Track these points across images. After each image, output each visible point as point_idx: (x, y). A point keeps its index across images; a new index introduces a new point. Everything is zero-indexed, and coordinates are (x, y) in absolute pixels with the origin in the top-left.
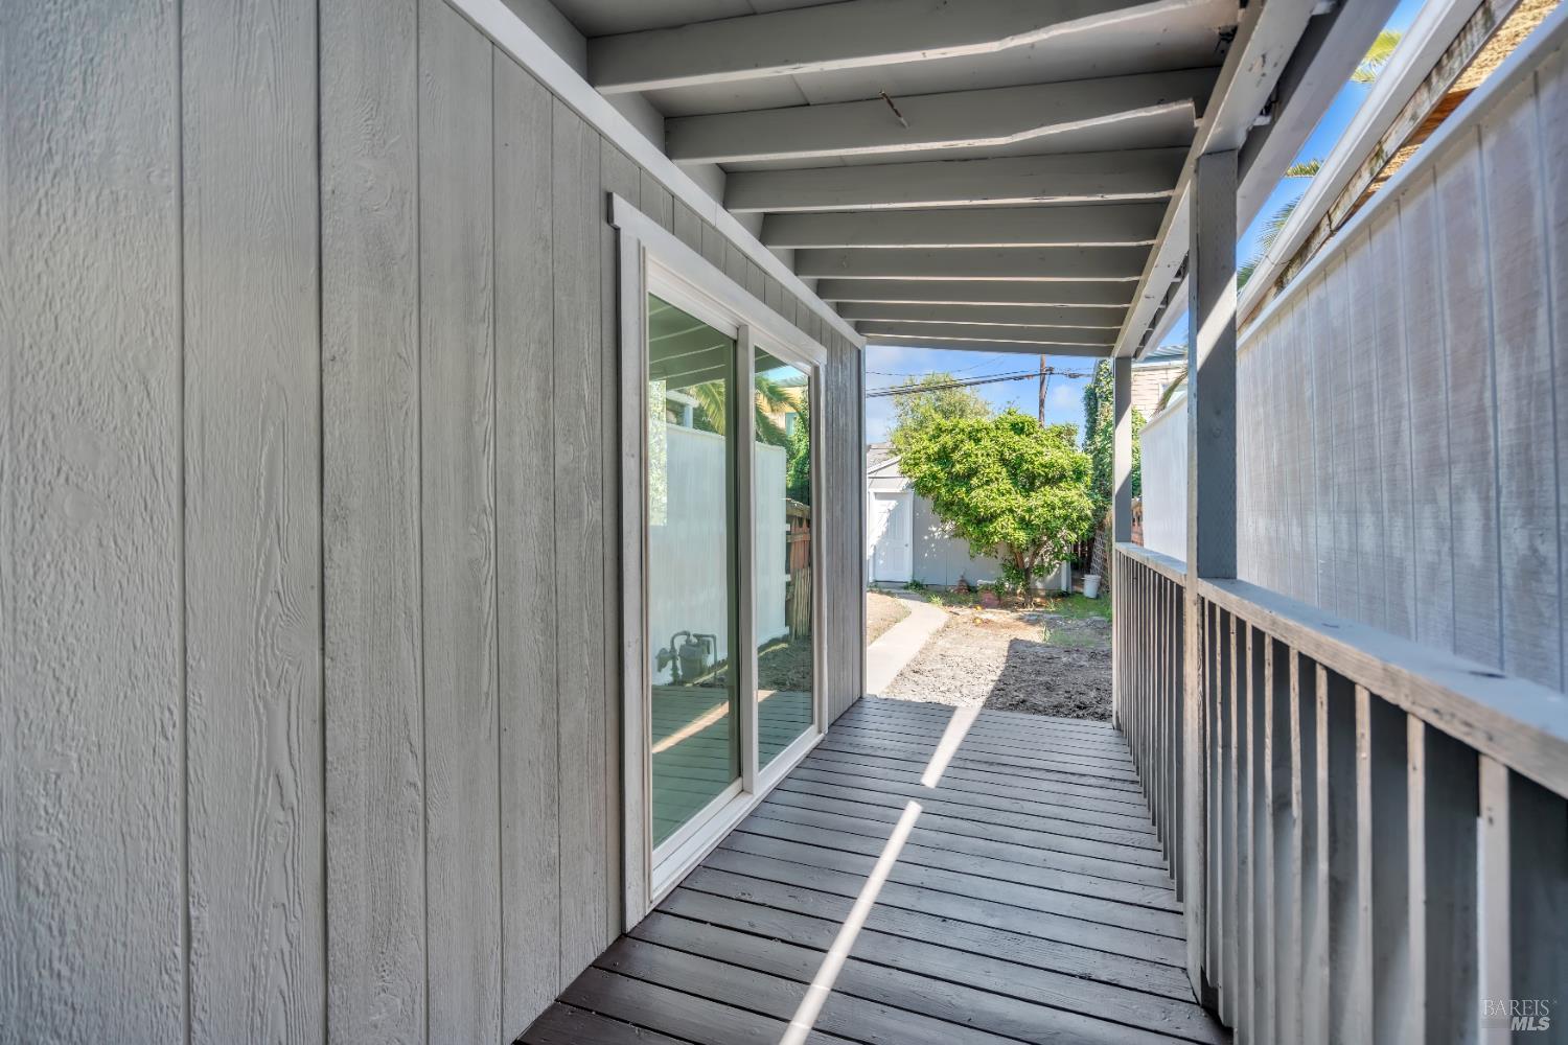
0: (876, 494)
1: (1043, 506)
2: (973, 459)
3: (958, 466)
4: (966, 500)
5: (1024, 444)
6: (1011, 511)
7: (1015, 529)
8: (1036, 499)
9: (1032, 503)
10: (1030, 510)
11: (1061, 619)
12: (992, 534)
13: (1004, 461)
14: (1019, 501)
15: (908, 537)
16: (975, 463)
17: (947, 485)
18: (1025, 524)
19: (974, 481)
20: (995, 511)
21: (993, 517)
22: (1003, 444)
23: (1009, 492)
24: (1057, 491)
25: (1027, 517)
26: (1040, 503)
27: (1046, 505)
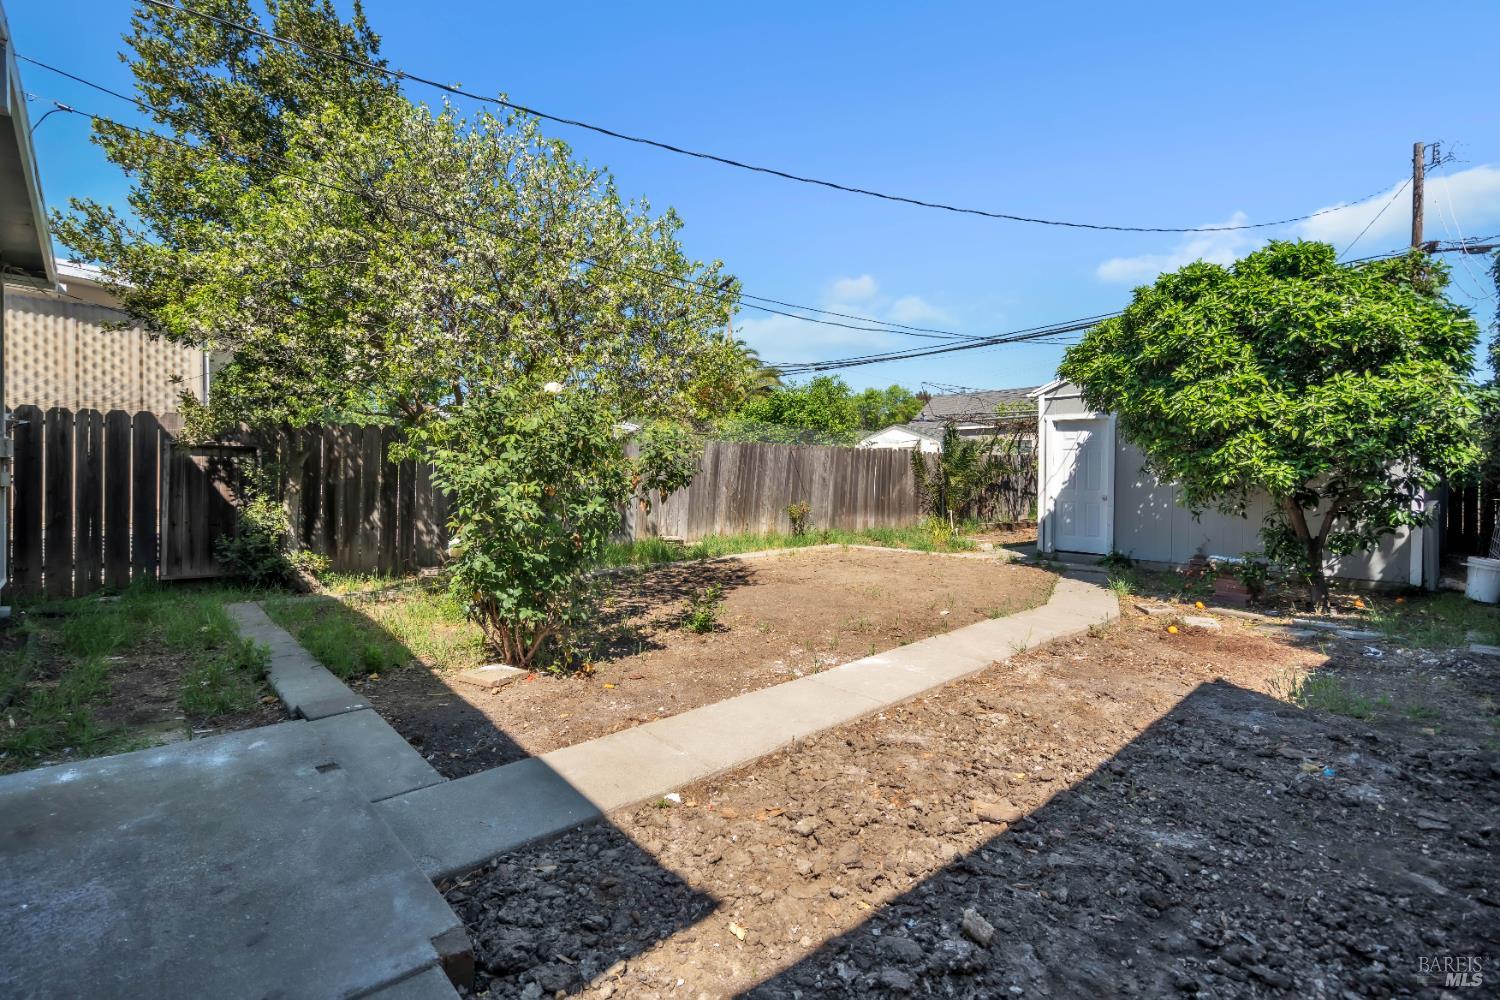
0: (1056, 423)
1: (1335, 411)
2: (1179, 330)
3: (1148, 348)
4: (1165, 409)
5: (1292, 294)
6: (1261, 424)
7: (1268, 460)
8: (1319, 400)
9: (1310, 403)
10: (1302, 421)
11: (1378, 643)
12: (1217, 469)
13: (1247, 332)
14: (1276, 403)
15: (1106, 487)
16: (1180, 338)
17: (1132, 386)
18: (1291, 449)
19: (1180, 372)
20: (1220, 424)
21: (1217, 437)
22: (1245, 298)
23: (1258, 389)
24: (1375, 381)
25: (1295, 435)
26: (1327, 403)
27: (1342, 407)
